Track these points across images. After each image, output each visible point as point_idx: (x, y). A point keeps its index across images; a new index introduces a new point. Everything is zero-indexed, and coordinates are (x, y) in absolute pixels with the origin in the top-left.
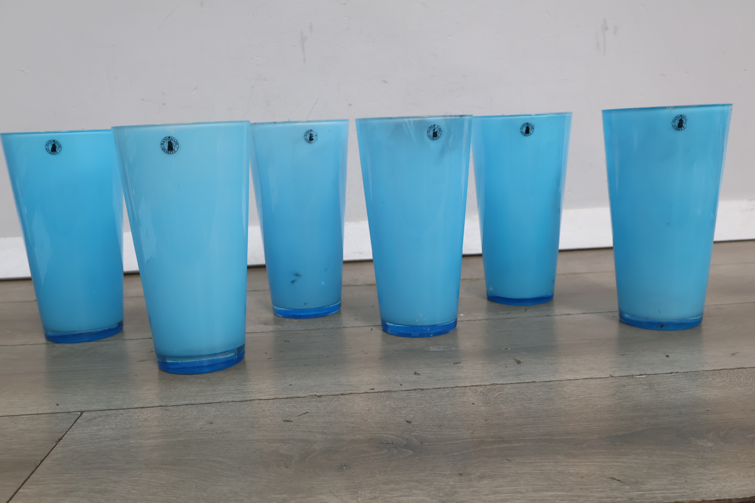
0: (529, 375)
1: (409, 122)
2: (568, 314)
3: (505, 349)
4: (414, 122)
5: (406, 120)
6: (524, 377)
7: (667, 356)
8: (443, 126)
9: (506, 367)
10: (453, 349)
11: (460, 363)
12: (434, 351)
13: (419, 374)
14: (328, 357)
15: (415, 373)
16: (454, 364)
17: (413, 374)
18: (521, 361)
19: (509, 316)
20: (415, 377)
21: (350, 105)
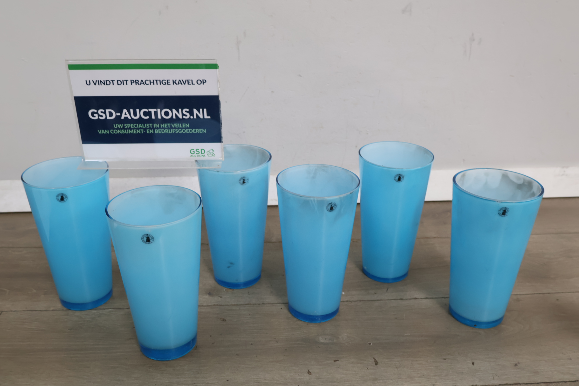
0: (381, 381)
1: (314, 200)
2: (416, 299)
3: (369, 344)
4: (318, 201)
5: (312, 199)
6: (378, 383)
7: (473, 364)
8: (337, 202)
9: (368, 368)
10: (335, 341)
11: (338, 360)
12: (322, 343)
13: (311, 373)
14: (252, 344)
15: (309, 373)
16: (334, 361)
17: (307, 373)
18: (378, 362)
19: (375, 297)
20: (307, 376)
21: (273, 92)
